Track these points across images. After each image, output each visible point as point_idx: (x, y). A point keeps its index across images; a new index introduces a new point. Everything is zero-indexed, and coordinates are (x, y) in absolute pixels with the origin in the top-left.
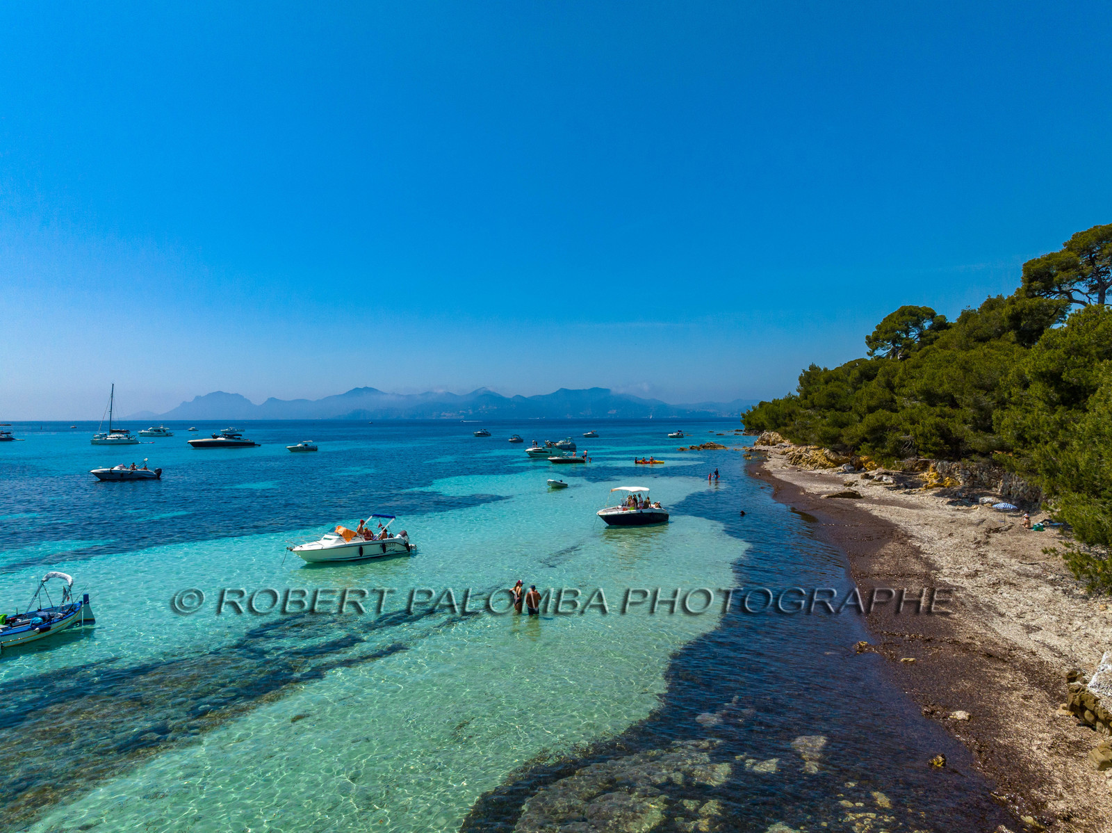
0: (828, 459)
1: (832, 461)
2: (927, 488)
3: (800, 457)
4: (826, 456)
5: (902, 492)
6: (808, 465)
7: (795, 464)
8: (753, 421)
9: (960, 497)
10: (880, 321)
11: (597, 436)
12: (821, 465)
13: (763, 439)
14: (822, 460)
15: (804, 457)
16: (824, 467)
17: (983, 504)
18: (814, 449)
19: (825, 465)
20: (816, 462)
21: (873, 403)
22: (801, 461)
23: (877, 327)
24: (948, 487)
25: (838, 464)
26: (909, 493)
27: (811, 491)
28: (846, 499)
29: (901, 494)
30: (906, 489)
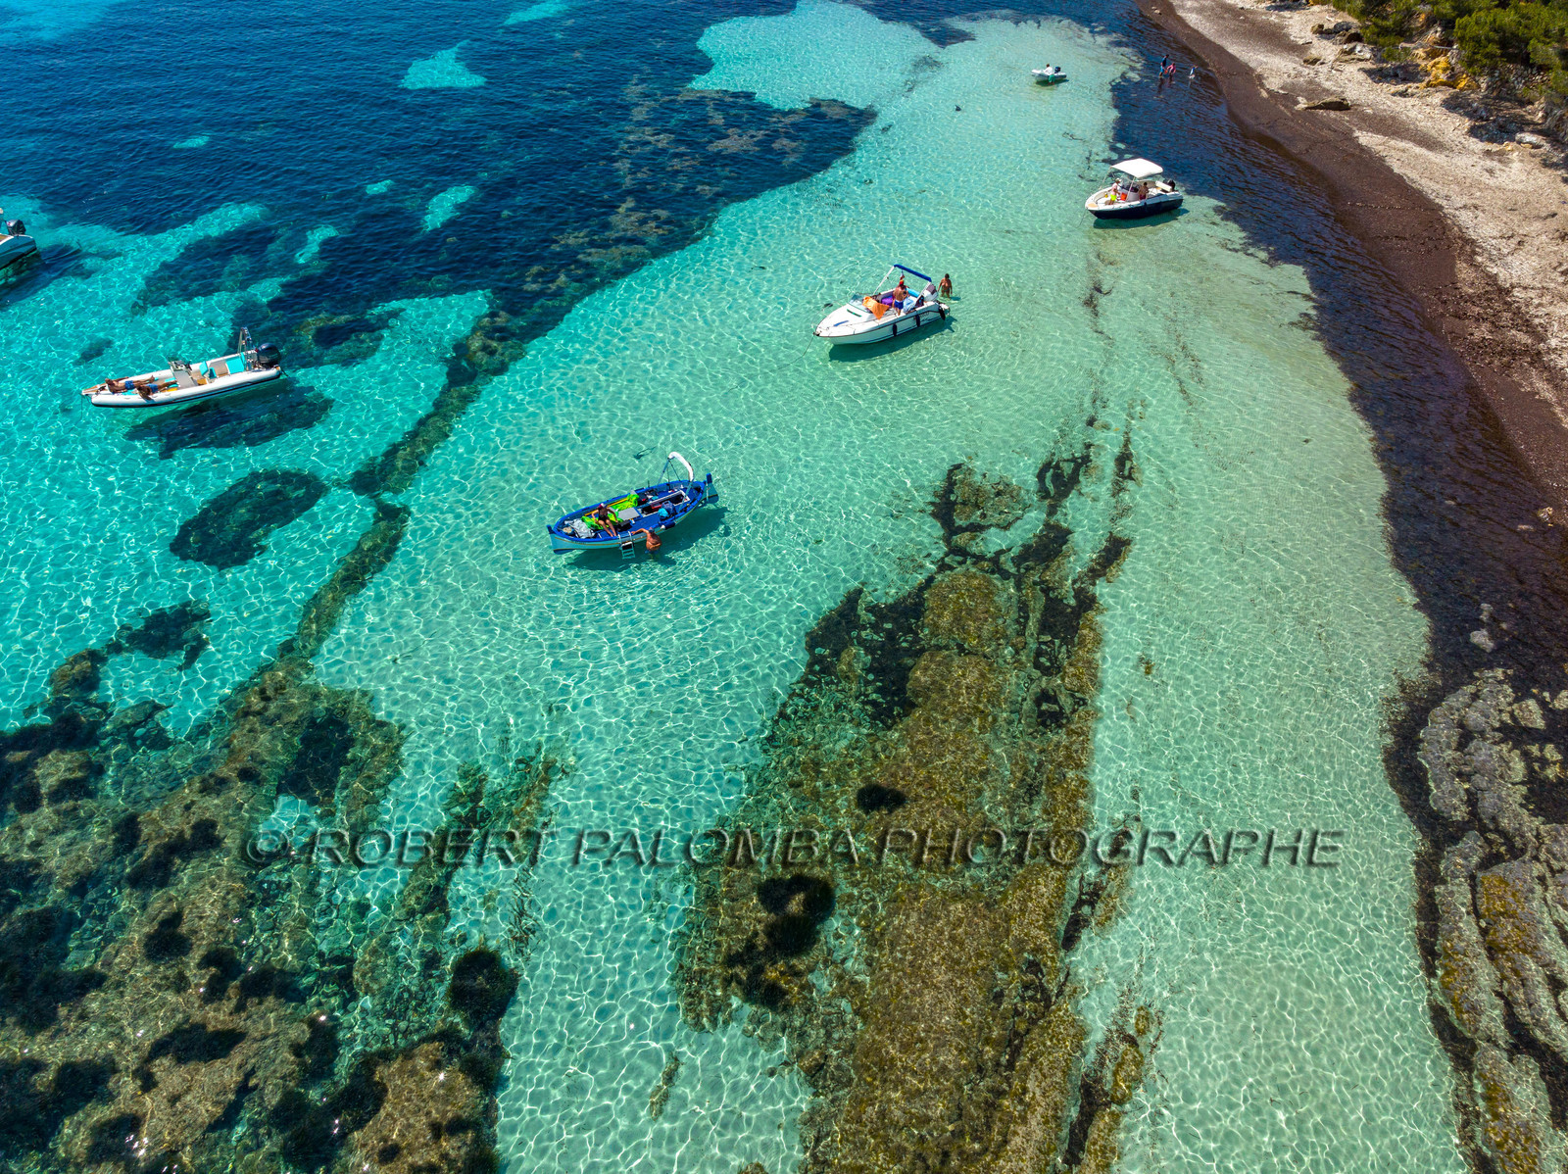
2: (1429, 85)
5: (1393, 89)
9: (1481, 118)
17: (1519, 142)
24: (1461, 90)
26: (1403, 94)
27: (1274, 83)
28: (1333, 114)
29: (1394, 95)
30: (1398, 83)
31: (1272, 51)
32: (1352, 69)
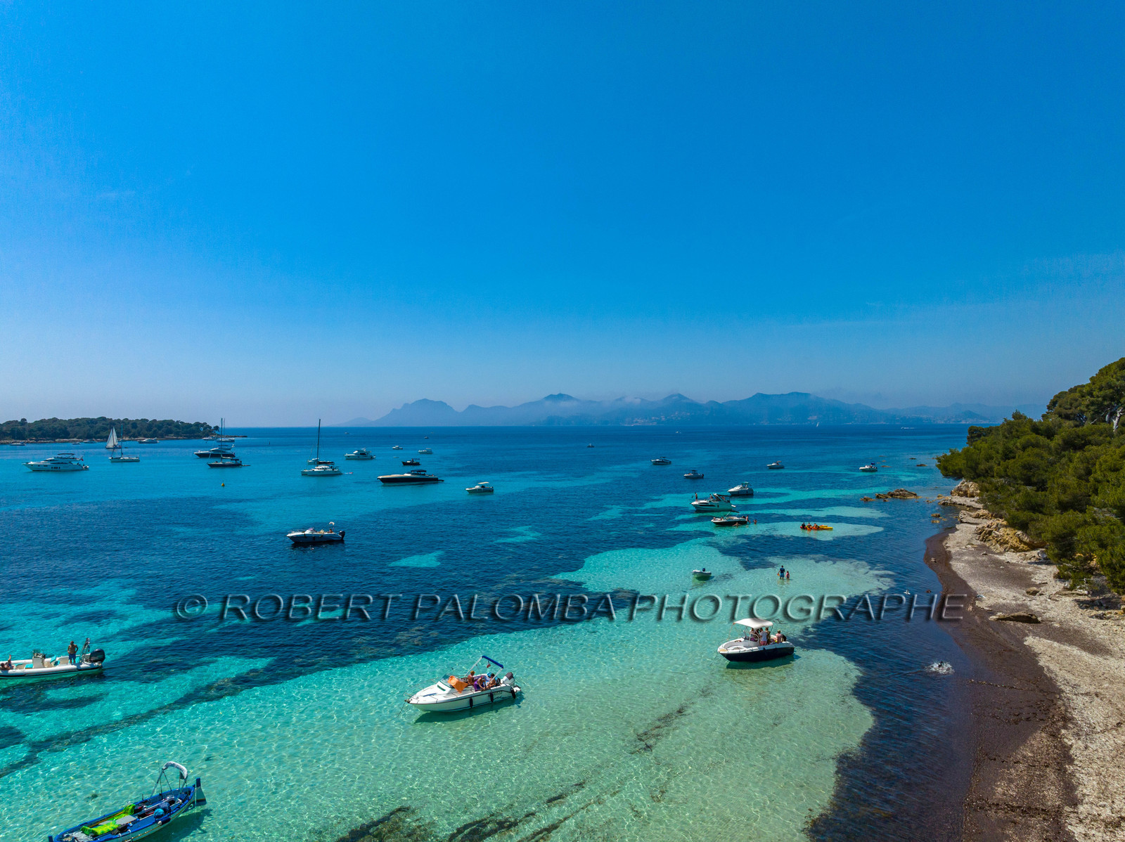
0: (1021, 541)
1: (1025, 543)
3: (990, 533)
4: (1019, 538)
5: (1094, 612)
6: (998, 545)
7: (984, 540)
8: (950, 467)
10: (1094, 373)
11: (782, 468)
12: (1012, 547)
13: (959, 489)
14: (1014, 542)
15: (993, 534)
16: (1016, 549)
18: (1006, 526)
19: (1018, 547)
20: (1007, 542)
21: (1064, 498)
22: (991, 537)
23: (1091, 379)
25: (1032, 547)
27: (984, 604)
28: (1019, 625)
29: (1092, 617)
30: (1100, 609)
31: (1006, 587)
32: (1068, 600)
